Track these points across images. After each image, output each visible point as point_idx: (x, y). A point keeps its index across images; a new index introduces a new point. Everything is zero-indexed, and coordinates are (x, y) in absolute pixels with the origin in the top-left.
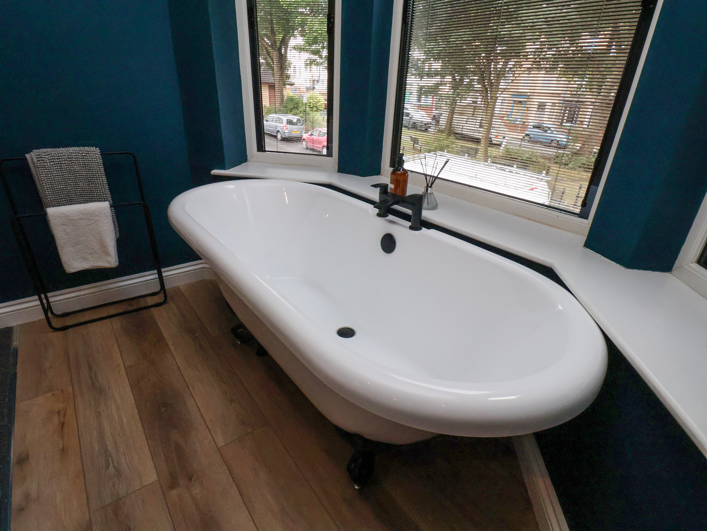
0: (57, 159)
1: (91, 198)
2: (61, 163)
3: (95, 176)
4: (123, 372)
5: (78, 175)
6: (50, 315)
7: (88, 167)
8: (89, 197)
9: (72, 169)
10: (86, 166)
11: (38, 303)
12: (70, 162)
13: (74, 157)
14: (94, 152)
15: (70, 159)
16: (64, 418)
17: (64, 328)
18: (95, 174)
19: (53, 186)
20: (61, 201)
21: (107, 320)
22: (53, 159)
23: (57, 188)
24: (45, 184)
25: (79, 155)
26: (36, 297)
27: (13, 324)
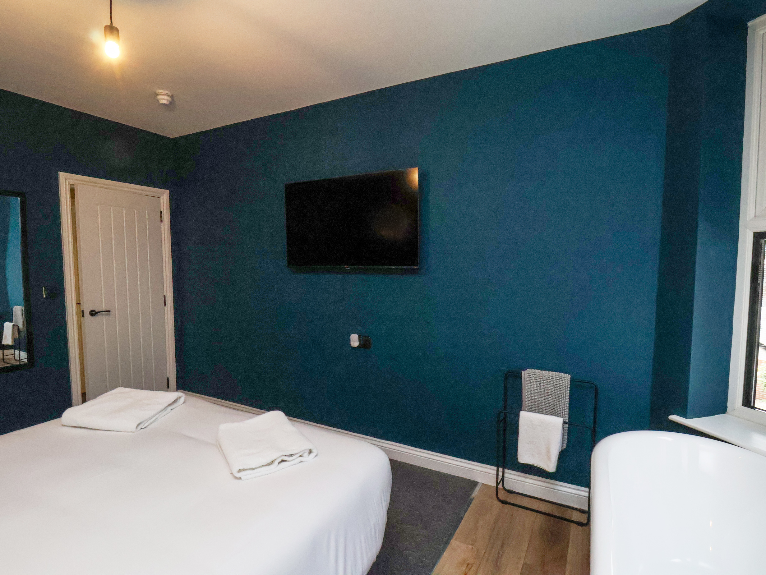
0: (540, 378)
1: (554, 411)
2: (541, 382)
3: (561, 396)
4: (520, 566)
5: (549, 392)
6: (500, 486)
7: (558, 388)
8: (552, 410)
9: (547, 387)
10: (557, 387)
11: (495, 473)
12: (547, 382)
13: (550, 379)
14: (566, 378)
15: (547, 380)
16: (468, 571)
17: (504, 502)
18: (561, 394)
19: (531, 396)
20: (533, 408)
21: (535, 514)
22: (537, 378)
23: (533, 398)
24: (527, 393)
25: (555, 378)
26: (495, 468)
27: (480, 480)
